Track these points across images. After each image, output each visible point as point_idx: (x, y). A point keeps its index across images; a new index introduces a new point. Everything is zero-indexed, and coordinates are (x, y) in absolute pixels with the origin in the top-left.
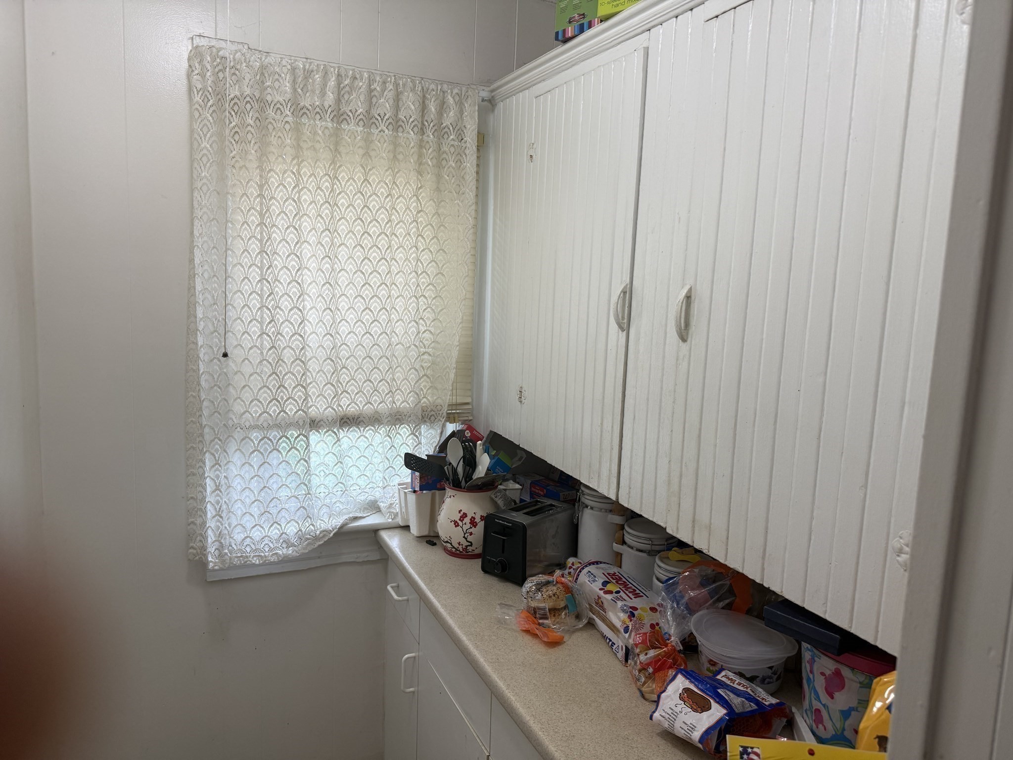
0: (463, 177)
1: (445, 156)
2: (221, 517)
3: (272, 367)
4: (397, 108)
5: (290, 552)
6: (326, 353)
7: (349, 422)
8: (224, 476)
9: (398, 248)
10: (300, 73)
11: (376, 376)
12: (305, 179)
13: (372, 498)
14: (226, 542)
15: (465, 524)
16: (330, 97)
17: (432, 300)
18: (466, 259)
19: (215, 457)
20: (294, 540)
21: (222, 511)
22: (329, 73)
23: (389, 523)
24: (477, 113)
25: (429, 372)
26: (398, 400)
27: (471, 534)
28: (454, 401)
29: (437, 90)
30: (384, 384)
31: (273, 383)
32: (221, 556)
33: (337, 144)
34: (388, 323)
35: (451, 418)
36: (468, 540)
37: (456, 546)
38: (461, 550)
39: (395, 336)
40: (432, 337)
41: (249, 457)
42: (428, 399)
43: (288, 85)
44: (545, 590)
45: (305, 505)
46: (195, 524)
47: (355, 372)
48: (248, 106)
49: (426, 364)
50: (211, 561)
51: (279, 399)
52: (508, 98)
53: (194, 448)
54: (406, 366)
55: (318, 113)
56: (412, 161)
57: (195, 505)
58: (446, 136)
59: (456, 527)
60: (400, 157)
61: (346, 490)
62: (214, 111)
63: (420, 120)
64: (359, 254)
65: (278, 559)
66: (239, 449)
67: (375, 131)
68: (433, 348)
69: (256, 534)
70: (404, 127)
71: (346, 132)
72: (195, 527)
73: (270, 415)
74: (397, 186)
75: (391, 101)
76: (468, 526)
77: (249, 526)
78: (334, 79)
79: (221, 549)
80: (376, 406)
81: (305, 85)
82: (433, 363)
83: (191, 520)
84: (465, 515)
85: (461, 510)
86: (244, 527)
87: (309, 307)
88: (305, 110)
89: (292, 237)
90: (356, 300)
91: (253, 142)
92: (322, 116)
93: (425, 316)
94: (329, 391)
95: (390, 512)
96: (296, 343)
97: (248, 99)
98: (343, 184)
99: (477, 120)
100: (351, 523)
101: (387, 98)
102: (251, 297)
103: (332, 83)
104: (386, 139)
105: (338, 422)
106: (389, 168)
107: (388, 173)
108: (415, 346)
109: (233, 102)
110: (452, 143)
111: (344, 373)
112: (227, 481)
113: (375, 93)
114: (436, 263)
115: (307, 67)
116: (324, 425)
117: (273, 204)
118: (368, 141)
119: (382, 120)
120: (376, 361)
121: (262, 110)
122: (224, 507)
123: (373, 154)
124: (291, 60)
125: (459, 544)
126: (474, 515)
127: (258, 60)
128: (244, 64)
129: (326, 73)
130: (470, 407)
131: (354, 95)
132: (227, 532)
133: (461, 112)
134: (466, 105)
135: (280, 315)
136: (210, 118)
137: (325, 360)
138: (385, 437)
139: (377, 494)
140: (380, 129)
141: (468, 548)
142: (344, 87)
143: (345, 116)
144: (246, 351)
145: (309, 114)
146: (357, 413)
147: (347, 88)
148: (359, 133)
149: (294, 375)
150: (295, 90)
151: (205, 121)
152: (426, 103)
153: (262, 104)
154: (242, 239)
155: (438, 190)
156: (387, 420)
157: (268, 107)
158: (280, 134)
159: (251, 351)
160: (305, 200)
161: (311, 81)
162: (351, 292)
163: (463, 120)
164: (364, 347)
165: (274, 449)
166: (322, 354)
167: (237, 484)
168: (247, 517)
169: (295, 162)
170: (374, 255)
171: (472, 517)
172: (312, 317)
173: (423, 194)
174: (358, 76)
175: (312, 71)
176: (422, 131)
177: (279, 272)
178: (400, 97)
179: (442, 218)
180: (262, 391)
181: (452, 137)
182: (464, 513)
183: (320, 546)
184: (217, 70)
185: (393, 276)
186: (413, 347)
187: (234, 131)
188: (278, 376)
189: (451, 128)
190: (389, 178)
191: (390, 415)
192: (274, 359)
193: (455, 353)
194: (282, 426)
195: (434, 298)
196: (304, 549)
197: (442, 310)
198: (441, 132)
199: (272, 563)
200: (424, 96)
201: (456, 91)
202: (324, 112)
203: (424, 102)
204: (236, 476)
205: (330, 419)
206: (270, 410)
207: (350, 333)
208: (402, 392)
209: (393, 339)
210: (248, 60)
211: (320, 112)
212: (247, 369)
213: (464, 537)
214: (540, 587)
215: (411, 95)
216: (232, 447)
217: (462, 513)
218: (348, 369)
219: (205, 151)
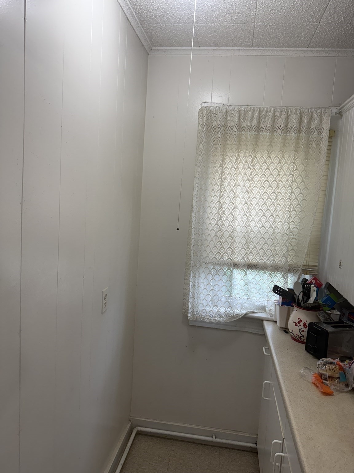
0: (320, 152)
1: (311, 142)
2: (194, 299)
3: (219, 239)
4: (287, 123)
5: (221, 320)
6: (243, 234)
7: (252, 267)
8: (197, 282)
9: (283, 187)
10: (242, 112)
11: (266, 247)
12: (241, 158)
13: (263, 305)
14: (195, 309)
15: (301, 325)
16: (255, 121)
17: (299, 213)
18: (318, 192)
19: (194, 274)
20: (223, 315)
21: (195, 296)
22: (255, 111)
23: (269, 318)
24: (330, 120)
25: (294, 248)
26: (277, 260)
27: (303, 331)
28: (307, 264)
29: (308, 112)
30: (269, 251)
31: (218, 245)
32: (193, 315)
33: (257, 142)
34: (273, 223)
35: (305, 272)
36: (301, 333)
37: (296, 335)
38: (298, 338)
39: (277, 229)
40: (298, 230)
41: (207, 276)
42: (293, 261)
43: (236, 118)
44: (328, 366)
45: (229, 301)
46: (186, 300)
47: (256, 244)
48: (219, 129)
49: (294, 244)
50: (189, 316)
51: (221, 253)
52: (348, 111)
53: (188, 269)
54: (281, 244)
55: (249, 129)
56: (292, 146)
57: (186, 292)
58: (312, 133)
59: (296, 326)
60: (287, 145)
61: (249, 298)
62: (205, 133)
63: (298, 127)
64: (262, 190)
65: (216, 322)
66: (203, 272)
67: (275, 134)
68: (298, 236)
69: (208, 309)
70: (290, 131)
71: (262, 136)
72: (185, 301)
73: (216, 259)
74: (284, 158)
75: (284, 120)
76: (302, 327)
77: (205, 305)
78: (257, 113)
79: (193, 312)
80: (265, 261)
81: (245, 117)
82: (298, 243)
83: (184, 298)
84: (301, 321)
85: (299, 318)
86: (203, 305)
87: (238, 214)
88: (244, 128)
89: (232, 184)
90: (259, 212)
91: (220, 144)
92: (251, 130)
93: (295, 220)
94: (243, 252)
95: (269, 313)
96: (230, 229)
97: (219, 126)
98: (258, 159)
99: (330, 124)
100: (250, 314)
101: (282, 118)
102: (213, 209)
103: (256, 114)
104: (280, 137)
105: (247, 266)
106: (280, 151)
107: (280, 153)
108: (287, 234)
109: (214, 128)
110: (315, 136)
111: (251, 244)
112: (198, 284)
113: (277, 117)
114: (302, 194)
115: (246, 110)
116: (240, 267)
117: (226, 170)
118: (271, 139)
119: (279, 129)
120: (266, 240)
121: (225, 130)
122: (196, 294)
123: (273, 144)
124: (239, 107)
125: (297, 334)
126: (306, 322)
127: (225, 109)
128: (219, 112)
129: (254, 111)
130: (317, 268)
131: (267, 119)
132: (196, 305)
133: (321, 121)
134: (324, 117)
135: (225, 217)
136: (204, 136)
137: (242, 238)
138: (269, 276)
139: (265, 303)
140: (278, 133)
141: (302, 338)
142: (262, 116)
143: (262, 129)
144: (210, 231)
145: (245, 130)
146: (256, 263)
147: (264, 116)
148: (267, 135)
149: (228, 243)
150: (239, 120)
151: (202, 137)
152: (302, 119)
153: (225, 128)
154: (212, 185)
155: (306, 159)
156: (270, 268)
157: (228, 129)
158: (231, 140)
159: (211, 231)
160: (241, 168)
161: (247, 115)
162: (257, 208)
163: (322, 125)
164: (261, 233)
165: (217, 274)
166: (241, 235)
167: (202, 286)
168: (204, 301)
169: (236, 151)
170: (270, 191)
171: (305, 323)
172: (239, 218)
173: (298, 162)
174: (269, 110)
175: (248, 111)
176: (299, 132)
177: (226, 199)
178: (289, 117)
179: (307, 172)
180: (214, 248)
181: (315, 133)
182: (301, 320)
183: (234, 320)
184: (208, 116)
185: (279, 201)
186: (285, 235)
187: (213, 140)
188: (221, 243)
189: (315, 129)
190: (280, 155)
191: (272, 266)
192: (220, 235)
193: (308, 240)
194: (222, 264)
195: (300, 212)
196: (227, 320)
197: (304, 218)
198: (309, 131)
199: (213, 323)
200: (301, 116)
201: (319, 111)
202: (252, 128)
203: (301, 118)
204: (202, 283)
205: (243, 265)
206: (216, 257)
207: (255, 226)
208: (279, 256)
209: (276, 230)
210: (221, 110)
211: (250, 128)
212: (209, 239)
213: (299, 332)
214: (325, 364)
215: (294, 115)
216: (201, 271)
217: (299, 319)
218: (253, 243)
219: (201, 150)
